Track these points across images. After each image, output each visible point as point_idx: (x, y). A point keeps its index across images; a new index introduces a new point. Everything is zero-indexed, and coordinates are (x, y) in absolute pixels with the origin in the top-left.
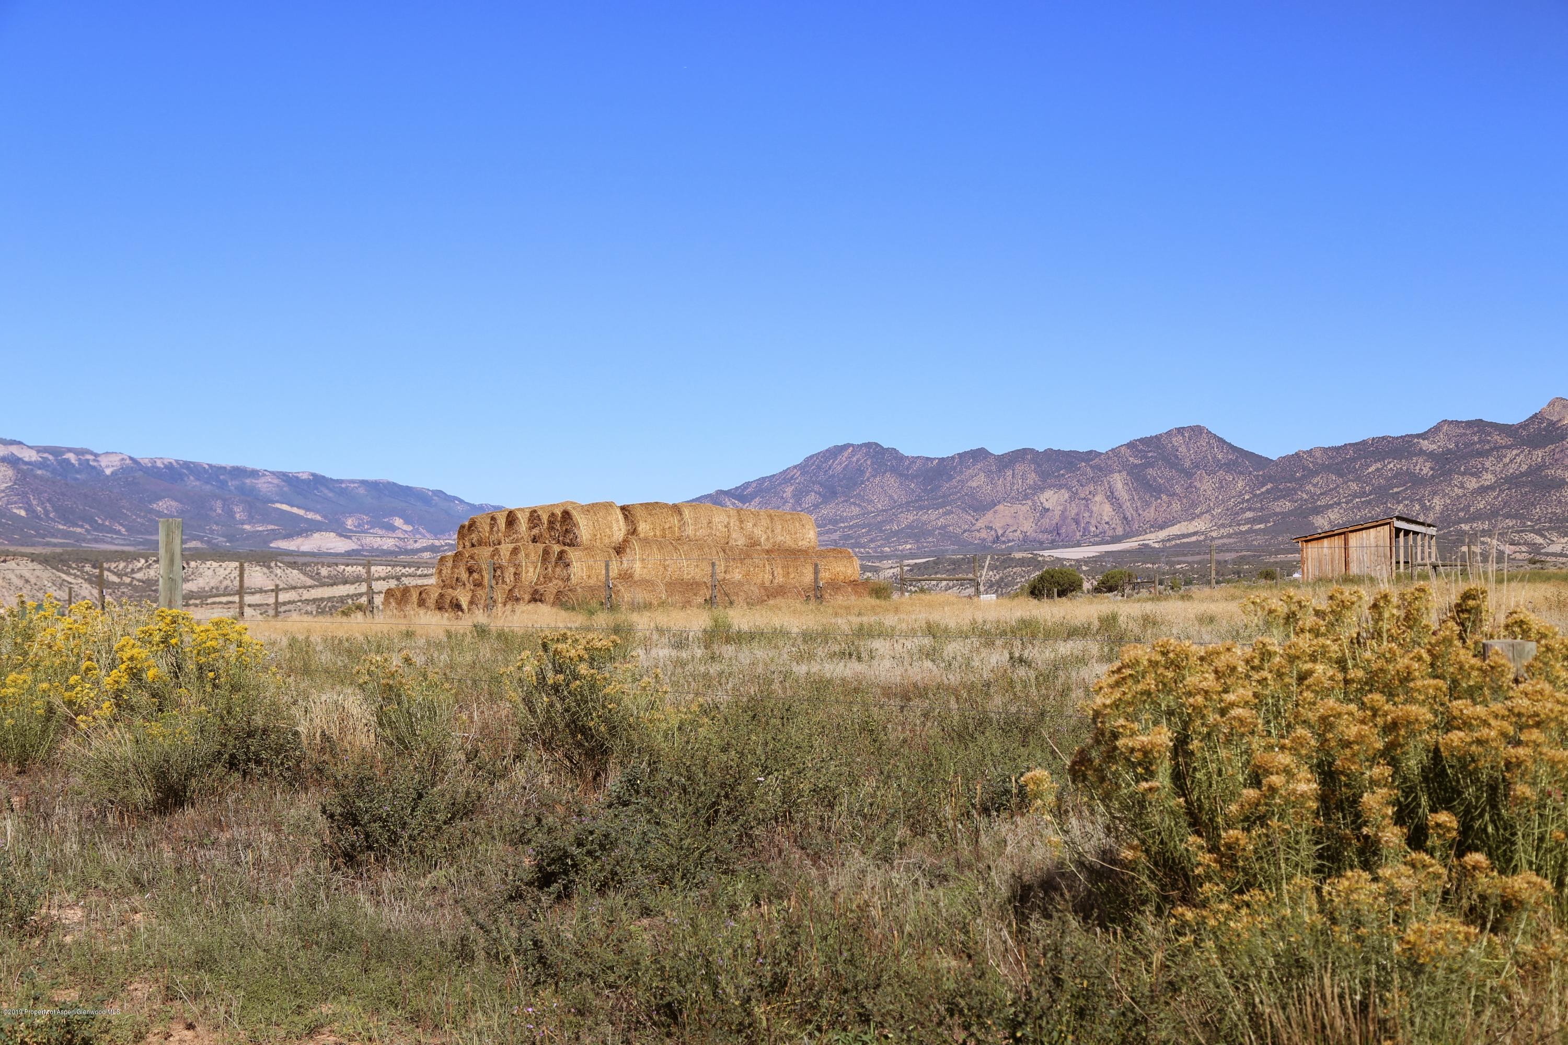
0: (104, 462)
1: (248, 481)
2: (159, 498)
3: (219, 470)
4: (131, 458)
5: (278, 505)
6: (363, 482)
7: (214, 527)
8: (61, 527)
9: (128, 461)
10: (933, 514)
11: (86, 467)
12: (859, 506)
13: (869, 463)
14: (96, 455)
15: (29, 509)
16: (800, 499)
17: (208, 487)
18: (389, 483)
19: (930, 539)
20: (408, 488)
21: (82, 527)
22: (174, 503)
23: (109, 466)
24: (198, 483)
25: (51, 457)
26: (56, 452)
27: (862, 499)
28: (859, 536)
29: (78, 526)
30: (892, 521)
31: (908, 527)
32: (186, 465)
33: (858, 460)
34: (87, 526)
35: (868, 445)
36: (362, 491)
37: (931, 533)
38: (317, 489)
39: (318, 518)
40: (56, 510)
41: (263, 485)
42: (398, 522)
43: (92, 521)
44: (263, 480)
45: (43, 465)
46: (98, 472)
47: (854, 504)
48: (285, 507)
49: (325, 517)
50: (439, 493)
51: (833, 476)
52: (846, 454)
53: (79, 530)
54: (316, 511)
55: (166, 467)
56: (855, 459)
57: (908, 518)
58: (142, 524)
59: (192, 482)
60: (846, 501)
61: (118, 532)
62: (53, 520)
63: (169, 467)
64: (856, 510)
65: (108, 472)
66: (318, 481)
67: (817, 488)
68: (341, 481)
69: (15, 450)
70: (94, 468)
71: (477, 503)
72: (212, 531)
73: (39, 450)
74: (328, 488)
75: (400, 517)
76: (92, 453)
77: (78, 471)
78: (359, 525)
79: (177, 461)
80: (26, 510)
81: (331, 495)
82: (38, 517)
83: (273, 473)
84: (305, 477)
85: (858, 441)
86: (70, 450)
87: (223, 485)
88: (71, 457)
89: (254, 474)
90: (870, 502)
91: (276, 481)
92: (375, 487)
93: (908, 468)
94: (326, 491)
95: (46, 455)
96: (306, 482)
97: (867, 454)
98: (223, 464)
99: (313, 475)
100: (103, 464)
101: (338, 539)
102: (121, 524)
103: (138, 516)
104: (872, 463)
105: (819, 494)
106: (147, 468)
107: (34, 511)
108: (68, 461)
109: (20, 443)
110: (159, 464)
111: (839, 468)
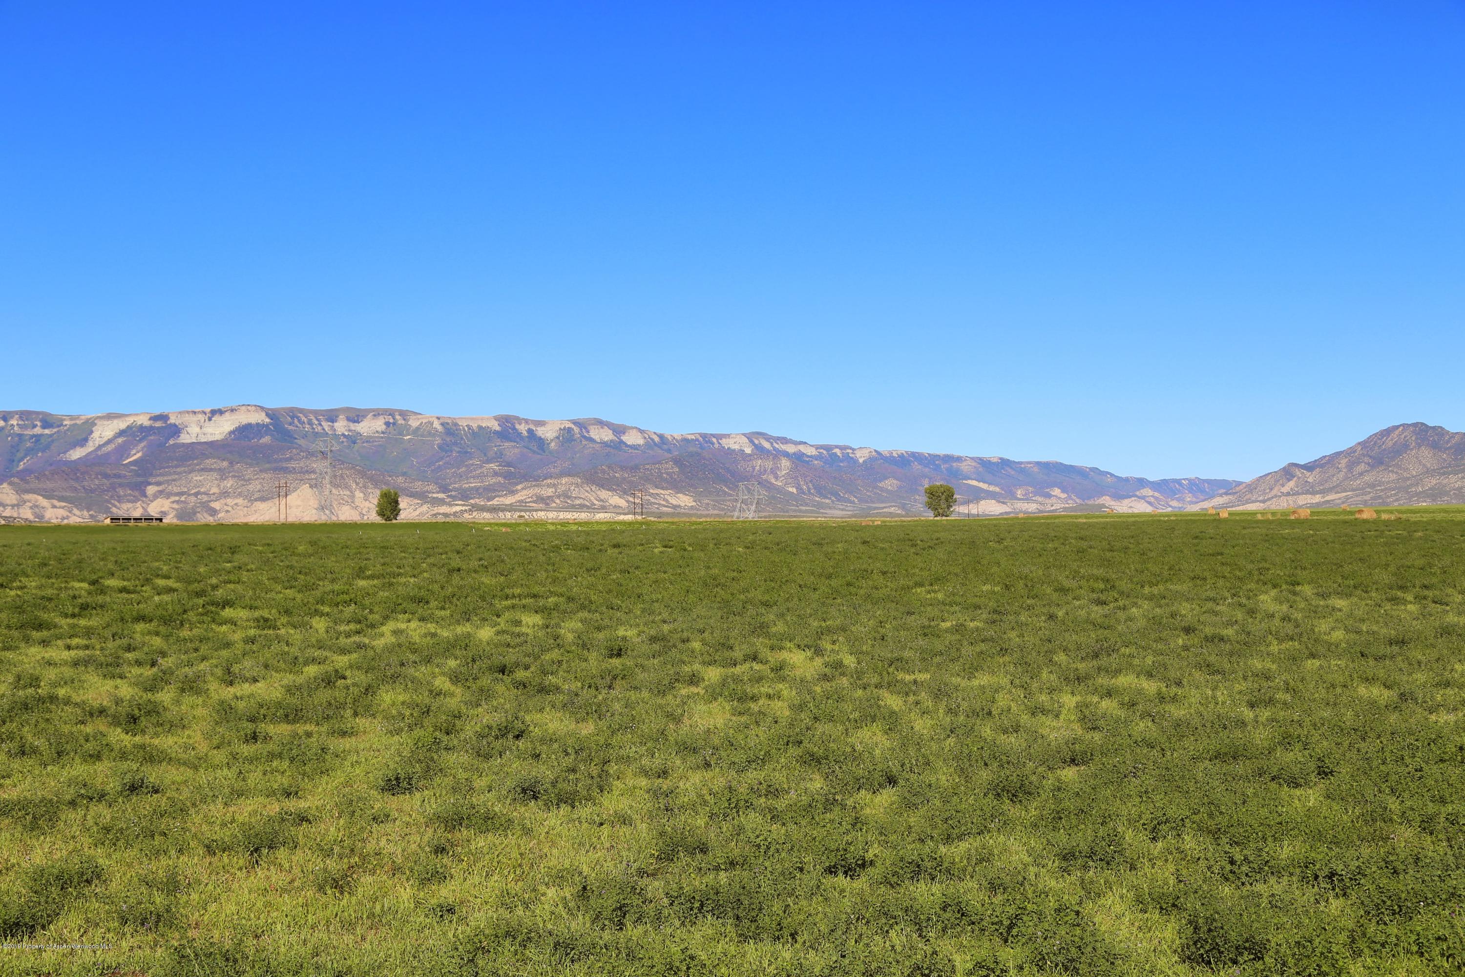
0: (858, 454)
1: (954, 464)
2: (886, 478)
3: (934, 458)
4: (875, 451)
5: (970, 482)
6: (1038, 463)
7: (917, 497)
8: (817, 499)
9: (874, 453)
10: (1453, 478)
11: (847, 457)
12: (1397, 473)
13: (1413, 438)
14: (853, 450)
15: (799, 488)
16: (1352, 468)
17: (927, 470)
18: (1057, 463)
19: (1446, 498)
20: (1072, 467)
21: (830, 499)
22: (895, 482)
23: (861, 457)
24: (920, 467)
25: (825, 452)
26: (828, 448)
27: (1399, 467)
28: (1388, 497)
29: (827, 498)
30: (1417, 484)
31: (1430, 489)
32: (913, 454)
33: (1405, 437)
34: (833, 498)
35: (1415, 425)
36: (1036, 469)
37: (1447, 493)
38: (1003, 468)
39: (997, 489)
40: (815, 488)
41: (964, 467)
42: (1057, 491)
43: (836, 494)
44: (965, 463)
45: (819, 457)
46: (854, 461)
47: (1392, 471)
48: (974, 483)
49: (1002, 489)
50: (1095, 470)
51: (1385, 450)
52: (1397, 432)
53: (827, 501)
54: (996, 485)
55: (899, 456)
56: (1403, 436)
57: (1432, 482)
58: (869, 496)
59: (916, 467)
60: (1385, 469)
61: (853, 502)
62: (813, 494)
63: (901, 456)
64: (1393, 477)
65: (861, 461)
66: (1005, 463)
67: (1366, 459)
68: (1021, 463)
69: (802, 448)
70: (852, 458)
71: (1124, 476)
72: (915, 501)
73: (818, 447)
74: (1011, 468)
75: (1059, 488)
76: (851, 448)
77: (841, 461)
78: (1026, 494)
79: (906, 452)
80: (797, 488)
81: (1013, 473)
82: (804, 493)
83: (972, 459)
84: (995, 460)
85: (1410, 422)
86: (837, 447)
87: (937, 468)
88: (837, 451)
89: (959, 459)
90: (1407, 469)
91: (974, 464)
92: (1047, 467)
93: (1448, 442)
94: (1010, 470)
95: (821, 451)
96: (996, 464)
97: (1413, 432)
98: (938, 453)
99: (1001, 459)
100: (858, 456)
101: (997, 504)
102: (855, 497)
103: (868, 491)
104: (1417, 439)
105: (1369, 464)
106: (886, 457)
107: (801, 489)
108: (835, 454)
109: (805, 443)
110: (895, 455)
111: (1391, 444)
